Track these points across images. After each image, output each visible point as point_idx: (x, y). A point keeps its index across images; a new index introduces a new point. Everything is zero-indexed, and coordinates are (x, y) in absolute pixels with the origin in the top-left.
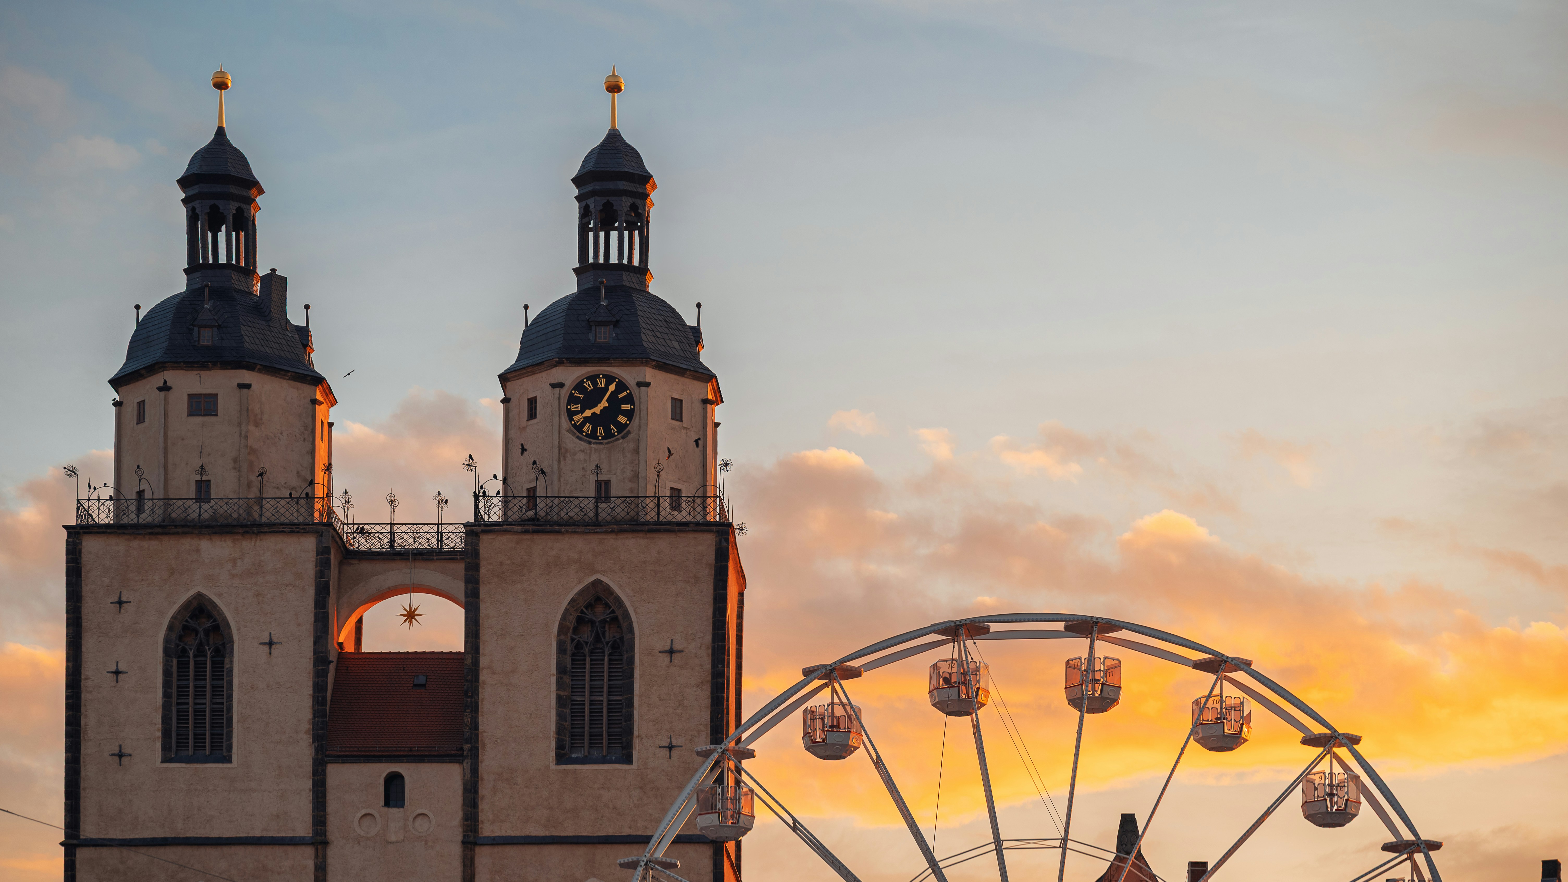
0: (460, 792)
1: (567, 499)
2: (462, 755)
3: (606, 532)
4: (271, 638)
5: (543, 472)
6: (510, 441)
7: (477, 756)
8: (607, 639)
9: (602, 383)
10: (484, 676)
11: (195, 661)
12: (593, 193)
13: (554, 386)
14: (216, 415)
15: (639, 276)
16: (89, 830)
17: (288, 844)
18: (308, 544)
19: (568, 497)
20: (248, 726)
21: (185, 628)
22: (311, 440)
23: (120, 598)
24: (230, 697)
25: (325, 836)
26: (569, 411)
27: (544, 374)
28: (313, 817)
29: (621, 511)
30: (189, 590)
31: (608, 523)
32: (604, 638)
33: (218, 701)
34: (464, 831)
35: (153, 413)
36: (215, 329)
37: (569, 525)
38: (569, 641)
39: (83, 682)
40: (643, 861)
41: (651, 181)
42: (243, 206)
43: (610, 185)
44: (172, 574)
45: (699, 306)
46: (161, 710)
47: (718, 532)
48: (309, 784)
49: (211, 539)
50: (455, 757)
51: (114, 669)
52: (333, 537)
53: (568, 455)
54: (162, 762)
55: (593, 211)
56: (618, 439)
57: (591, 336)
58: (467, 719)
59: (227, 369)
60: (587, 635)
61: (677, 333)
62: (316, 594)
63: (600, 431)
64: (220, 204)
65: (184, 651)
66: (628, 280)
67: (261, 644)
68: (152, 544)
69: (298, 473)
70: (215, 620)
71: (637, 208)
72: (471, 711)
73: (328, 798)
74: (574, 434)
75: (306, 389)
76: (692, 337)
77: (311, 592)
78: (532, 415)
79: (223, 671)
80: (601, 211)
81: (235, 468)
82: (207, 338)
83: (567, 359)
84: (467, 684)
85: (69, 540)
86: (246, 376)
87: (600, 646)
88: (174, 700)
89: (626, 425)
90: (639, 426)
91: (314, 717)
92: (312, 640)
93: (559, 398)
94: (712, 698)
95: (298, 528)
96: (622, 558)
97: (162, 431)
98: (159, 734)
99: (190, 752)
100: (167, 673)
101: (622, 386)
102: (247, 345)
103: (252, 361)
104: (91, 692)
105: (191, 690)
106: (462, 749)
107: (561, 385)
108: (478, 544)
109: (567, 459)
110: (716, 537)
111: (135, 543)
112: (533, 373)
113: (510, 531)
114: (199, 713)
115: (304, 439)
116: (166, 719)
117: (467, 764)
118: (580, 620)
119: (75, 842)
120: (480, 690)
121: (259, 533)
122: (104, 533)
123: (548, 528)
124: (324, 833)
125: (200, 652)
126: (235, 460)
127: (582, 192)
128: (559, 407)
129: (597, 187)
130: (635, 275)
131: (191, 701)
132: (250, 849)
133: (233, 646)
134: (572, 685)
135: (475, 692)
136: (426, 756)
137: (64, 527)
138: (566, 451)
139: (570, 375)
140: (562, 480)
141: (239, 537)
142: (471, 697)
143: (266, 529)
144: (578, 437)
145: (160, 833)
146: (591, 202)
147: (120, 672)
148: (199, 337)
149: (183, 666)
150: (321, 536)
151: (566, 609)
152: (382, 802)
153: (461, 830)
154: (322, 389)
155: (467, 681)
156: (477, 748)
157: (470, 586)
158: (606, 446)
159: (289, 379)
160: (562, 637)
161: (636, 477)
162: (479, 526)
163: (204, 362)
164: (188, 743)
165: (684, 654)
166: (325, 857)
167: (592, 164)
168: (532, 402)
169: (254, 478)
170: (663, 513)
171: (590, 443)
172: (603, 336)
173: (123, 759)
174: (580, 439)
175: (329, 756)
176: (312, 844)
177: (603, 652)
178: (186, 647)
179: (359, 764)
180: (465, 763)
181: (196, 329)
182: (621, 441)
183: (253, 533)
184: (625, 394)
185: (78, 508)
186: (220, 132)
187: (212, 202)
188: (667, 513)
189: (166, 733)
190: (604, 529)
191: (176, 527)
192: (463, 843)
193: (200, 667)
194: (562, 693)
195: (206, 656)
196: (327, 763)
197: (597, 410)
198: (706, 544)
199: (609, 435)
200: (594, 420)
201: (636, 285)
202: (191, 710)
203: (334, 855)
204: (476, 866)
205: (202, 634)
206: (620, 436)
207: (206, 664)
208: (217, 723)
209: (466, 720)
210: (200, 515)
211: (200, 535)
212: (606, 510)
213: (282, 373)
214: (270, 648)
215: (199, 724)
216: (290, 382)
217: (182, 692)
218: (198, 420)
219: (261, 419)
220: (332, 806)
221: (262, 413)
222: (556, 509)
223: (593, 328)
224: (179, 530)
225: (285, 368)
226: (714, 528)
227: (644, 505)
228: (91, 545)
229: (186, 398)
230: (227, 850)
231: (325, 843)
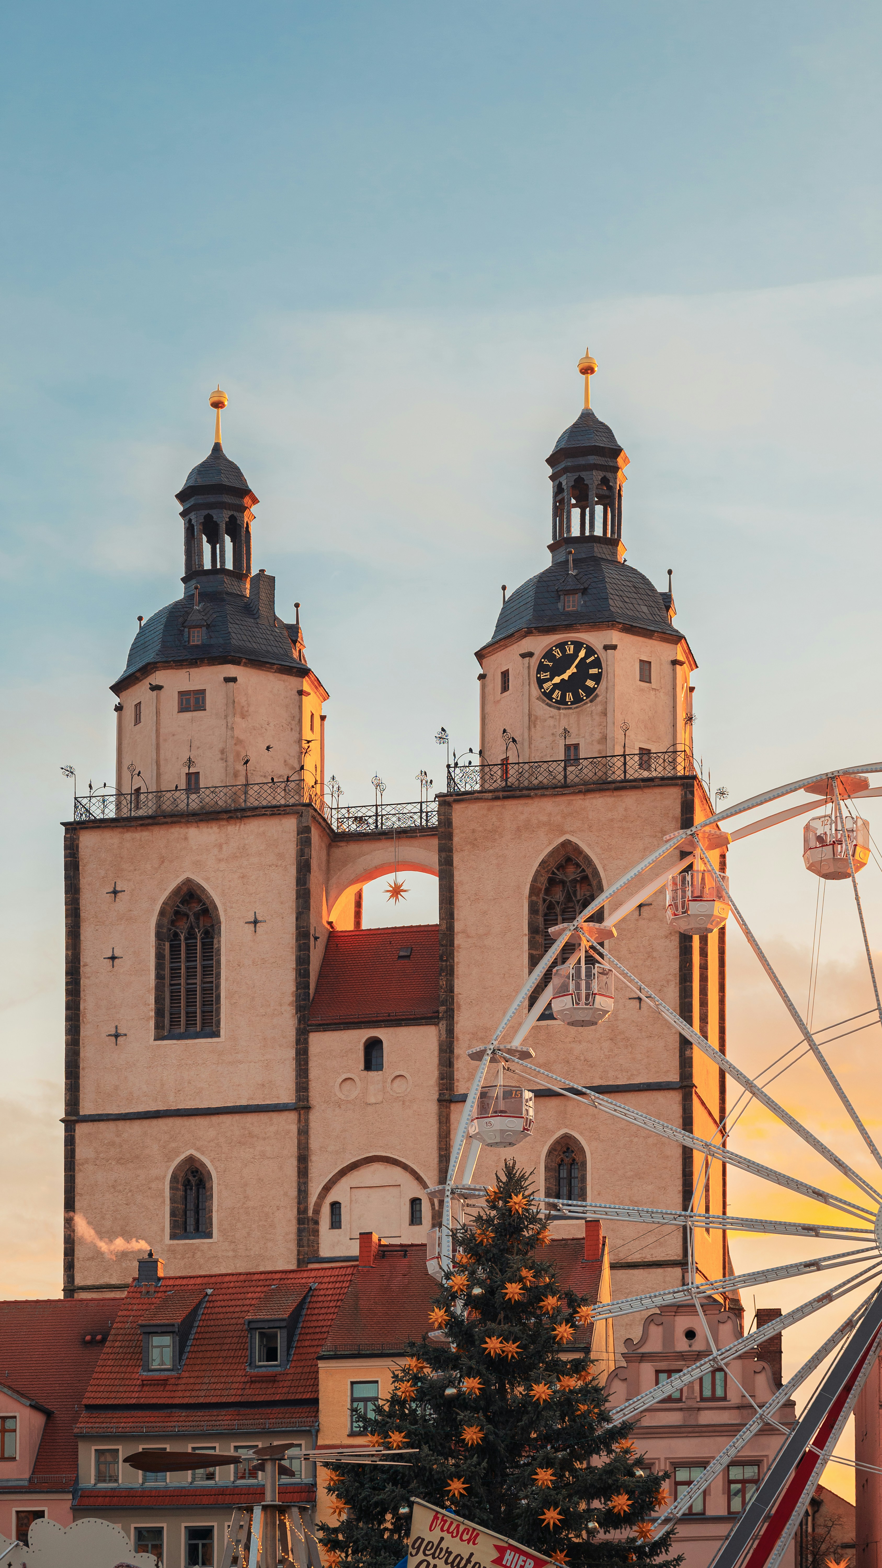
0: (436, 1053)
1: (536, 764)
2: (438, 1017)
3: (574, 793)
4: (255, 917)
5: (514, 741)
6: (487, 716)
7: (452, 1017)
8: (578, 898)
9: (570, 649)
10: (458, 940)
11: (186, 944)
12: (565, 470)
13: (523, 656)
14: (205, 710)
15: (610, 547)
16: (87, 1108)
17: (273, 1111)
18: (290, 824)
19: (537, 762)
20: (235, 1001)
21: (177, 913)
22: (298, 730)
23: (115, 888)
24: (218, 975)
25: (308, 1101)
26: (538, 679)
27: (515, 646)
28: (297, 1083)
29: (588, 772)
30: (178, 877)
31: (576, 785)
32: (576, 897)
33: (208, 980)
34: (440, 1090)
35: (147, 713)
36: (204, 629)
37: (538, 789)
38: (541, 902)
39: (82, 969)
40: (490, 1049)
41: (622, 454)
42: (236, 514)
43: (581, 461)
44: (163, 862)
45: (670, 572)
46: (154, 991)
47: (683, 785)
48: (292, 1053)
49: (198, 827)
50: (430, 1019)
51: (110, 955)
52: (314, 817)
53: (538, 722)
54: (155, 1040)
55: (565, 488)
56: (586, 703)
57: (560, 606)
58: (443, 983)
59: (214, 665)
60: (559, 895)
61: (646, 598)
62: (297, 872)
63: (569, 697)
64: (214, 513)
65: (176, 935)
66: (599, 551)
67: (246, 923)
68: (143, 835)
69: (285, 761)
70: (204, 904)
71: (608, 481)
72: (446, 975)
73: (310, 1065)
74: (543, 701)
75: (292, 682)
76: (661, 601)
77: (293, 871)
78: (505, 688)
79: (212, 952)
80: (573, 487)
81: (222, 759)
82: (197, 638)
83: (536, 628)
84: (442, 948)
85: (68, 836)
86: (231, 670)
87: (571, 905)
88: (167, 981)
89: (594, 689)
90: (607, 688)
91: (297, 989)
92: (294, 916)
93: (529, 667)
94: (681, 948)
95: (279, 810)
96: (590, 817)
97: (154, 728)
98: (152, 1014)
99: (182, 1030)
100: (159, 956)
101: (590, 651)
102: (234, 642)
103: (238, 655)
104: (89, 977)
105: (183, 971)
106: (438, 1012)
107: (530, 655)
108: (451, 813)
109: (537, 726)
110: (682, 790)
111: (128, 836)
112: (506, 646)
113: (481, 799)
114: (191, 992)
115: (292, 729)
116: (159, 1000)
117: (443, 1025)
118: (552, 882)
119: (74, 1118)
120: (455, 954)
121: (243, 817)
122: (98, 827)
123: (518, 793)
124: (307, 1099)
125: (191, 935)
126: (222, 752)
127: (556, 471)
128: (529, 676)
129: (569, 464)
130: (606, 546)
131: (183, 981)
132: (237, 1117)
133: (220, 926)
134: (545, 944)
135: (451, 955)
136: (403, 1020)
137: (62, 824)
138: (536, 718)
139: (539, 644)
140: (532, 746)
141: (224, 823)
142: (446, 961)
143: (249, 814)
144: (547, 704)
145: (153, 1107)
146: (564, 480)
147: (116, 958)
148: (189, 637)
149: (175, 949)
150: (301, 816)
151: (537, 871)
152: (362, 1066)
153: (437, 1089)
154: (309, 682)
155: (442, 945)
156: (453, 1010)
157: (443, 855)
158: (575, 710)
159: (275, 672)
160: (534, 898)
161: (604, 739)
162: (451, 795)
163: (192, 659)
164: (180, 1021)
165: (652, 907)
166: (307, 1121)
167: (564, 443)
168: (505, 675)
169: (240, 767)
170: (630, 771)
171: (559, 709)
172: (573, 604)
173: (119, 1039)
174: (550, 706)
175: (311, 1026)
176: (295, 1109)
177: (575, 911)
178: (178, 930)
179: (339, 1032)
180: (440, 1025)
181: (186, 630)
182: (589, 705)
183: (237, 818)
184: (593, 658)
185: (76, 807)
186: (217, 448)
187: (206, 512)
188: (634, 771)
189: (159, 1013)
190: (571, 790)
191: (165, 817)
192: (439, 1101)
193: (191, 949)
194: (534, 952)
195: (196, 939)
196: (309, 1032)
197: (565, 676)
198: (672, 797)
199: (577, 700)
200: (563, 686)
201: (608, 556)
202: (183, 990)
203: (314, 1117)
204: (451, 1122)
205: (192, 918)
206: (588, 699)
207: (196, 946)
208: (208, 1001)
209: (441, 983)
210: (188, 805)
211: (188, 823)
212: (574, 772)
213: (268, 666)
214: (255, 926)
215: (190, 1003)
216: (276, 674)
217: (175, 973)
218: (188, 715)
219: (247, 711)
220: (314, 1072)
221: (249, 705)
222: (526, 775)
223: (562, 597)
224: (169, 820)
225: (270, 661)
226: (679, 782)
227: (611, 765)
228: (87, 840)
229: (176, 695)
230: (215, 1119)
231: (308, 1108)
